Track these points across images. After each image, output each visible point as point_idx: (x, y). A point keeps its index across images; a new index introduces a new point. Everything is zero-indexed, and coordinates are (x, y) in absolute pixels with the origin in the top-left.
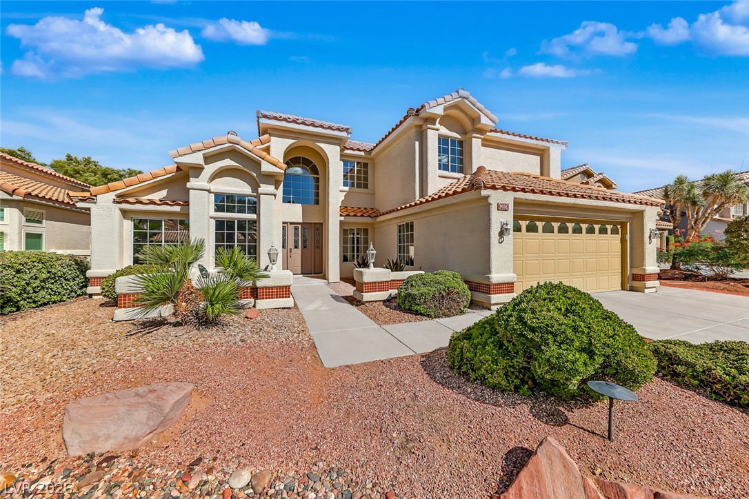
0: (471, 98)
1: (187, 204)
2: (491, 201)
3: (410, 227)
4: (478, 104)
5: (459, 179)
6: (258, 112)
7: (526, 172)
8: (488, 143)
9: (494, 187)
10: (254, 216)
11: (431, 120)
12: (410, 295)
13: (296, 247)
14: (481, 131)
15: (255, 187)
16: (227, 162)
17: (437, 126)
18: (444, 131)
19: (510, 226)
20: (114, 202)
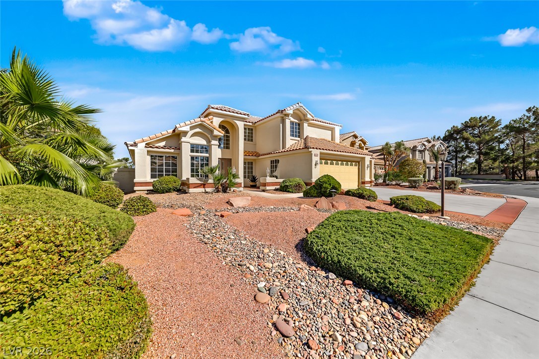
0: (304, 107)
1: (177, 149)
2: (312, 153)
3: (277, 161)
4: (306, 109)
5: (298, 141)
7: (325, 139)
8: (310, 125)
9: (313, 148)
10: (207, 155)
11: (287, 115)
12: (286, 185)
14: (307, 120)
15: (209, 141)
16: (198, 130)
17: (290, 118)
18: (292, 119)
19: (319, 162)
20: (146, 147)
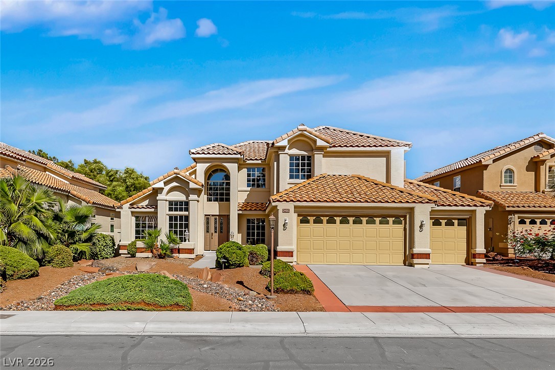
0: (309, 129)
1: (156, 208)
2: (278, 208)
6: (190, 151)
7: (364, 174)
9: (279, 201)
11: (282, 149)
13: (216, 232)
15: (187, 197)
16: (174, 184)
17: (287, 151)
18: (295, 151)
20: (129, 208)
